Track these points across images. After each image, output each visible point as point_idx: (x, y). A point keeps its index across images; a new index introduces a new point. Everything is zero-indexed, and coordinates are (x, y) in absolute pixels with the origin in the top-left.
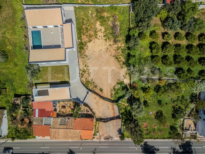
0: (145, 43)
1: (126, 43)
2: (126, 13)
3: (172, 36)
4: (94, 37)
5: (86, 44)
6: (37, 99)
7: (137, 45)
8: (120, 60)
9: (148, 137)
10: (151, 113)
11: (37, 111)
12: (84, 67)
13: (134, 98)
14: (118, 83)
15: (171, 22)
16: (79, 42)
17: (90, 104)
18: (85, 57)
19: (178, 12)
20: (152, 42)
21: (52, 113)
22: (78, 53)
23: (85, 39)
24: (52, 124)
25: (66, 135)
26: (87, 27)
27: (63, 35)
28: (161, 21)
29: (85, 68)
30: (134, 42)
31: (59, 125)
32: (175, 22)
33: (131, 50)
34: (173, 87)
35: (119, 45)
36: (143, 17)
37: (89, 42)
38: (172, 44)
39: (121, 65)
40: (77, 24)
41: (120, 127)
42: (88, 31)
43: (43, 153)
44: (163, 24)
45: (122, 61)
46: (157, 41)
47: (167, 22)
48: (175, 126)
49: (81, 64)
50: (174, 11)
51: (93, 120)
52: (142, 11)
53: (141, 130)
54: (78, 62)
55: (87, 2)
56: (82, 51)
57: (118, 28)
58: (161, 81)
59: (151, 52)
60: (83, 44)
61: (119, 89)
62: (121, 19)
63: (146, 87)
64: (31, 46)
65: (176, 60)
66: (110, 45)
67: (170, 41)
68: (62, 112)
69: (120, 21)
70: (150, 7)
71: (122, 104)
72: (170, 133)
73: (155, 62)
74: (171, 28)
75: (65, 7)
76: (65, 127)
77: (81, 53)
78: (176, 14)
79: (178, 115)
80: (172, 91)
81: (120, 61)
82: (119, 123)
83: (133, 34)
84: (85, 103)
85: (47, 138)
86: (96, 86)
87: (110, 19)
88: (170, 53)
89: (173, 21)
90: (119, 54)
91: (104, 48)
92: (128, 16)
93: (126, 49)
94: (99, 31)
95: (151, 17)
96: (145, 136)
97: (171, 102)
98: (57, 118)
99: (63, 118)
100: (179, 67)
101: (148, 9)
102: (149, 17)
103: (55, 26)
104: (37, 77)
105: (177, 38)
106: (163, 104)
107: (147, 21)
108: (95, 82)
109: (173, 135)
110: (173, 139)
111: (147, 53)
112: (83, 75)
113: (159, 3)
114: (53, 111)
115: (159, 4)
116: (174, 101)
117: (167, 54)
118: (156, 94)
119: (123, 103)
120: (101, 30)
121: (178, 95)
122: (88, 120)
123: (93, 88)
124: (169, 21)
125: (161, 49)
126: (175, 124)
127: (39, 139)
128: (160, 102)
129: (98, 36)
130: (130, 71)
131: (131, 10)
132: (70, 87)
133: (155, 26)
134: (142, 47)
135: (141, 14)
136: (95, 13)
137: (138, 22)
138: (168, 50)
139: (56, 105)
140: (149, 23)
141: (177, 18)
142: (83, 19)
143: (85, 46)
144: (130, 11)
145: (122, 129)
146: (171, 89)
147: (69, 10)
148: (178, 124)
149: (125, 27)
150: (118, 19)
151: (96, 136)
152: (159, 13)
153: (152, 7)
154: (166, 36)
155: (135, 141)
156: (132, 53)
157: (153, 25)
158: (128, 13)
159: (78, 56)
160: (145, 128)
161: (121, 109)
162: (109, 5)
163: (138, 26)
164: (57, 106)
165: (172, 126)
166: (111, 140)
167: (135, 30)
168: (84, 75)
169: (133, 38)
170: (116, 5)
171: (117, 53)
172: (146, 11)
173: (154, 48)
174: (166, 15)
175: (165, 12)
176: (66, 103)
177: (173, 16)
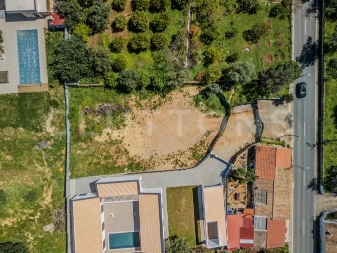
0: (129, 60)
1: (130, 92)
2: (80, 91)
3: (118, 15)
4: (119, 145)
5: (132, 159)
6: (223, 241)
7: (133, 74)
8: (158, 103)
9: (288, 54)
10: (247, 49)
11: (243, 241)
12: (169, 162)
13: (222, 78)
14: (197, 105)
15: (95, 17)
16: (128, 170)
17: (231, 152)
18: (153, 160)
19: (78, 5)
20: (128, 50)
21: (247, 217)
22: (147, 172)
23: (122, 161)
24: (266, 217)
25: (284, 193)
26: (103, 157)
27: (117, 197)
28: (93, 34)
29: (172, 160)
30: (129, 79)
31: (266, 204)
32: (96, 10)
33: (141, 83)
34: (204, 12)
35: (134, 103)
36: (88, 64)
37: (128, 153)
38: (132, 16)
39: (166, 100)
40: (99, 174)
41: (271, 102)
42: (111, 156)
43: (312, 232)
44: (99, 32)
45: (159, 99)
46: (127, 40)
47: (95, 24)
48: (269, 9)
49: (165, 167)
50: (77, 13)
51: (259, 148)
52: (77, 66)
53: (276, 66)
54: (161, 171)
55: (63, 157)
56: (143, 165)
57: (106, 105)
58: (194, 34)
59: (144, 50)
60: (131, 164)
61: (207, 104)
62: (90, 100)
63: (204, 59)
64: (136, 250)
65: (158, 7)
66: (133, 119)
67: (128, 19)
68: (245, 199)
69: (93, 102)
70: (70, 52)
71: (232, 99)
72: (282, 18)
73: (163, 44)
74: (105, 17)
75: (71, 193)
76: (271, 194)
77: (146, 168)
78: (81, 8)
79: (251, 3)
80: (211, 14)
81: (160, 102)
82: (264, 104)
83: (116, 81)
84: (230, 161)
85: (289, 224)
86: (201, 142)
87: (91, 118)
88: (147, 18)
89: (94, 13)
90: (149, 104)
91: (138, 129)
92: (85, 90)
93: (140, 93)
94: (110, 136)
95: (87, 51)
96: (287, 60)
97: (229, 15)
98: (256, 207)
99: (256, 197)
100: (171, 3)
101: (74, 56)
102: (87, 54)
103: (102, 210)
104: (186, 240)
105: (121, 6)
106: (233, 29)
107: (93, 57)
108: (194, 145)
109: (285, 12)
110: (291, 12)
111: (147, 57)
112: (183, 164)
113: (64, 36)
114: (243, 215)
115: (66, 37)
116: (228, 11)
117: (148, 24)
118: (214, 41)
119: (231, 97)
120: (108, 134)
121: (218, 4)
122: (259, 156)
123: (204, 146)
124: (93, 21)
125: (140, 34)
126: (267, 9)
127: (289, 238)
128: (229, 35)
129: (118, 139)
130: (176, 86)
131: (75, 84)
132: (203, 186)
133: (102, 44)
134: (137, 67)
135: (81, 69)
136: (80, 144)
137: (95, 72)
138: (142, 22)
139: (233, 209)
140: (96, 55)
141: (88, 7)
142: (90, 163)
143: (136, 160)
144: (77, 86)
145: (275, 98)
146: (207, 16)
147: (75, 187)
148: (266, 4)
149: (103, 94)
150: (89, 106)
151: (286, 142)
152: (81, 37)
153: (70, 50)
154: (118, 25)
155: (295, 77)
156: (147, 83)
157: (101, 48)
158: (80, 89)
159: (151, 172)
160: (273, 60)
161: (240, 101)
162: (68, 121)
163: (102, 73)
164: (234, 207)
165: (270, 14)
166: (291, 116)
167: (109, 78)
168: (183, 162)
169: (123, 81)
170: (68, 108)
171: (147, 107)
172: (77, 59)
173: (139, 45)
174: (83, 25)
175: (78, 27)
176: (229, 192)
177: (85, 13)
